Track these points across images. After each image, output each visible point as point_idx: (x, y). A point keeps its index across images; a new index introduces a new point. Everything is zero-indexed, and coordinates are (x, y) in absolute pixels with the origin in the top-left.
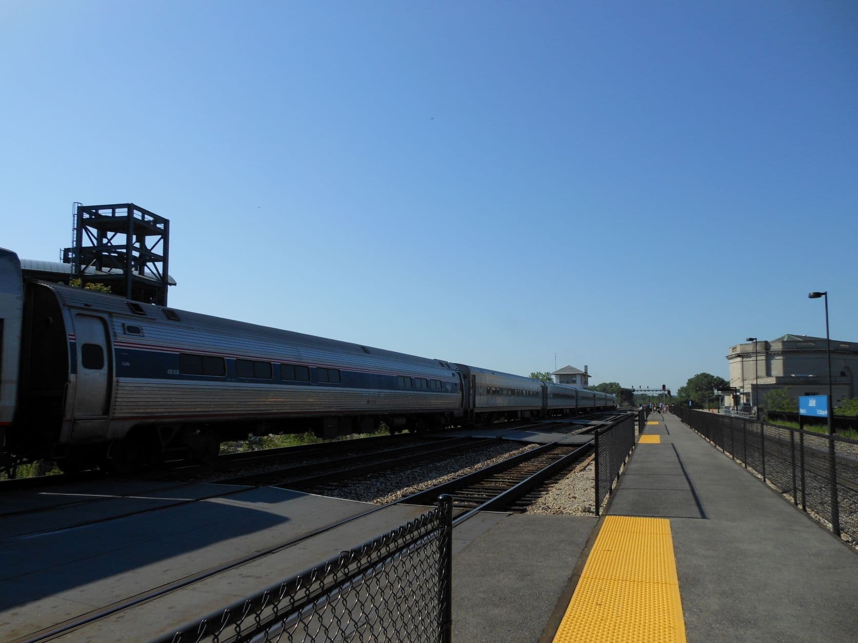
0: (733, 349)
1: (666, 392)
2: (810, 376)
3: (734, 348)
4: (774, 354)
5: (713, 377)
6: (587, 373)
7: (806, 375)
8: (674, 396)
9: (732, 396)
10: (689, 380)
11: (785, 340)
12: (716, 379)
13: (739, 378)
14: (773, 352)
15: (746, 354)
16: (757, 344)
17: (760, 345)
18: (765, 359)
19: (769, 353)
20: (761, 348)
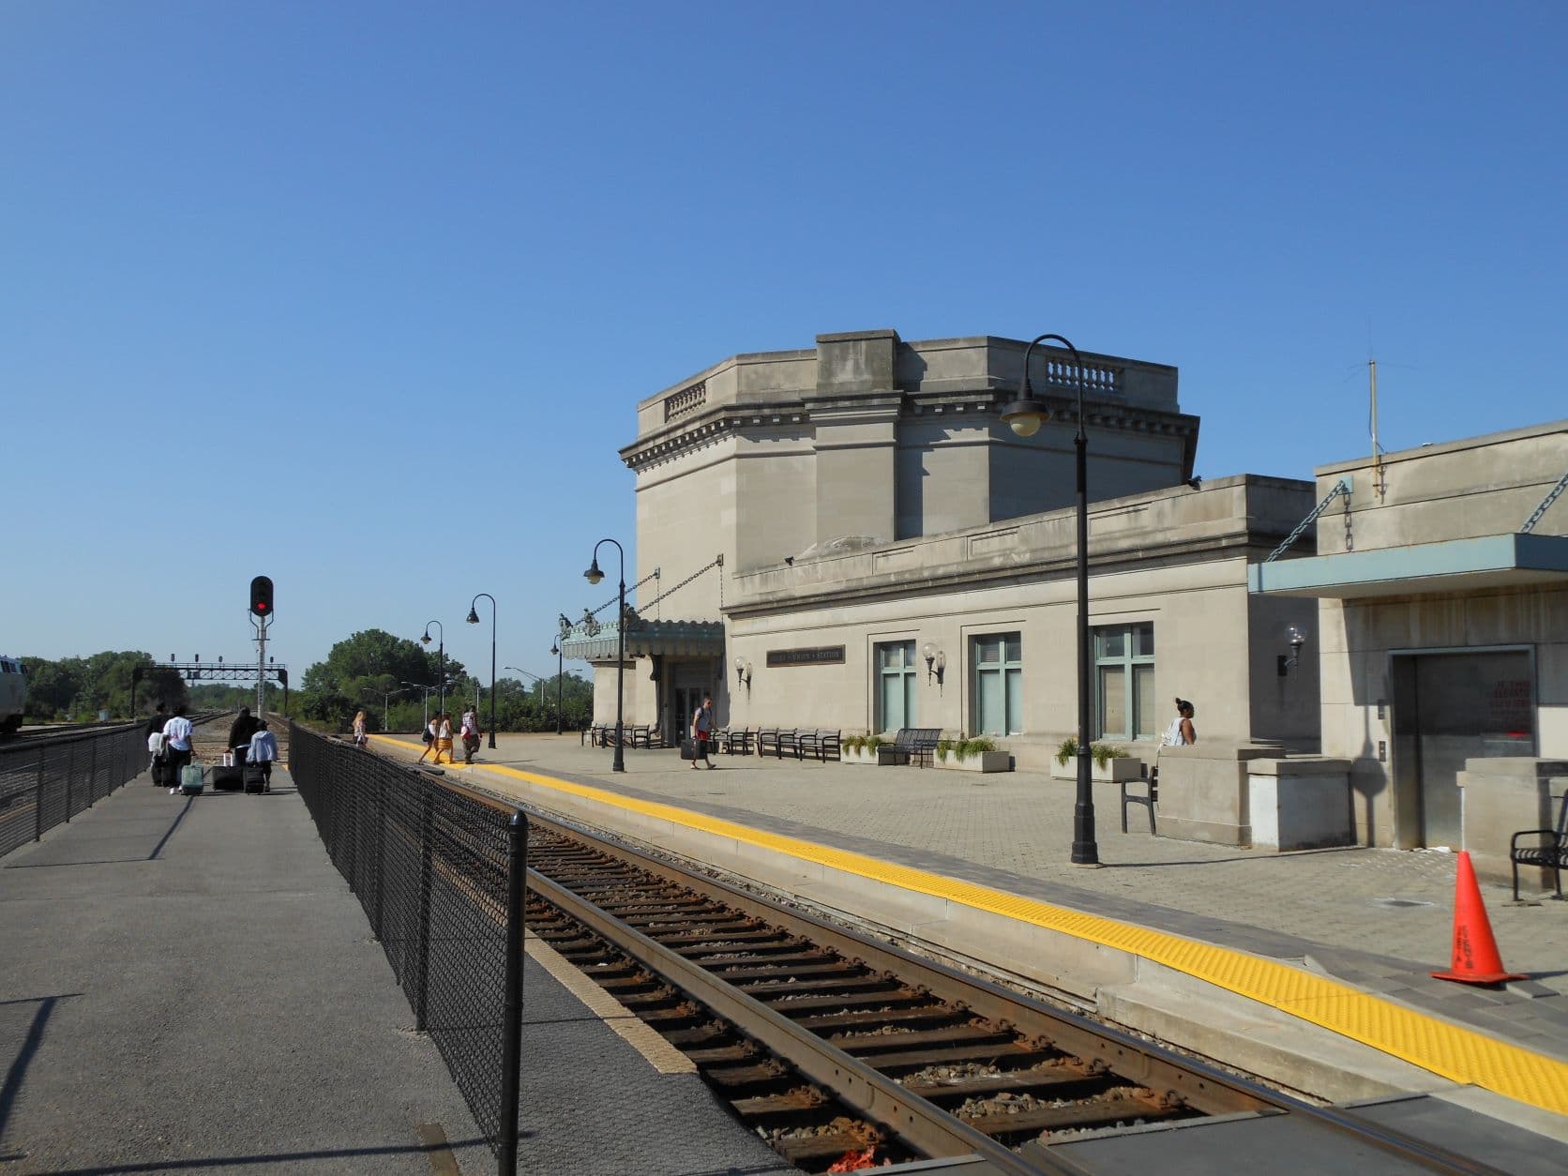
0: (668, 402)
3: (681, 396)
4: (947, 409)
10: (335, 646)
14: (941, 401)
15: (777, 411)
16: (848, 353)
17: (863, 357)
18: (894, 440)
19: (920, 402)
20: (867, 377)
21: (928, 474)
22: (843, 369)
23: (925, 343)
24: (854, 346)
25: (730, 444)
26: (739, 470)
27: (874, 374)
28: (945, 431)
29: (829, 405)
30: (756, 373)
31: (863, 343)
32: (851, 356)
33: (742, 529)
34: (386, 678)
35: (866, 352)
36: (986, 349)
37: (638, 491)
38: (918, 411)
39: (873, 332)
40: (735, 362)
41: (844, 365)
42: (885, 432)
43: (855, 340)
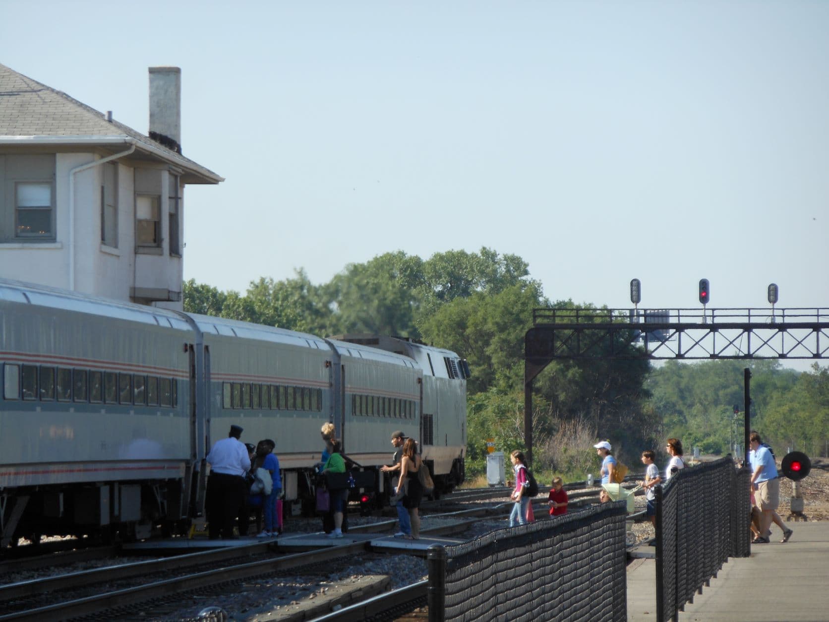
6: (172, 144)
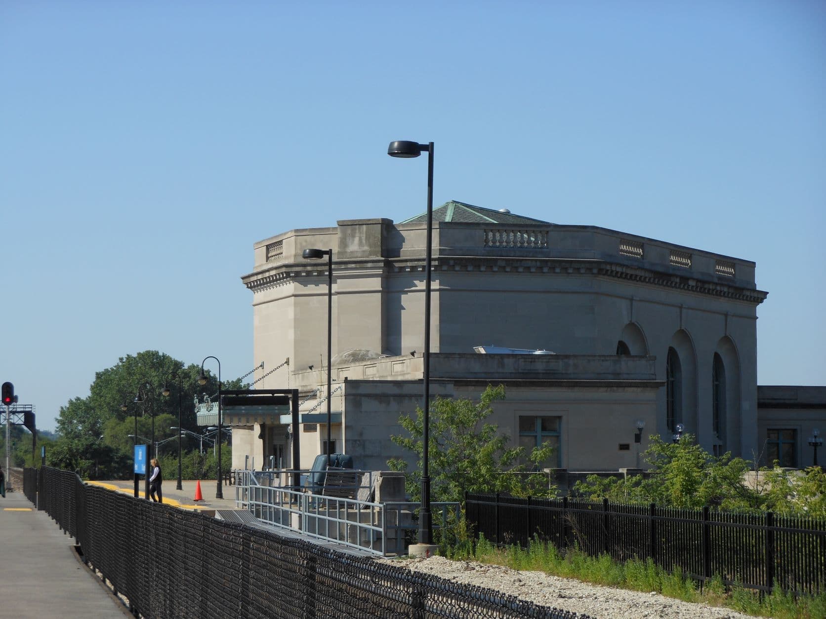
0: (268, 247)
1: (19, 419)
2: (538, 352)
3: (272, 247)
4: (413, 268)
5: (178, 365)
7: (525, 352)
8: (47, 433)
9: (257, 429)
10: (99, 376)
11: (448, 219)
12: (187, 375)
13: (287, 362)
14: (409, 264)
15: (315, 268)
16: (355, 233)
17: (364, 235)
18: (381, 289)
19: (397, 265)
20: (366, 248)
21: (404, 309)
22: (352, 243)
23: (403, 225)
24: (359, 229)
25: (290, 287)
26: (296, 304)
27: (370, 246)
28: (414, 281)
29: (343, 267)
30: (306, 241)
31: (364, 226)
32: (357, 235)
33: (297, 343)
34: (165, 420)
35: (366, 232)
36: (438, 230)
37: (254, 305)
38: (397, 270)
39: (369, 220)
40: (293, 234)
41: (353, 240)
42: (376, 283)
43: (359, 225)
